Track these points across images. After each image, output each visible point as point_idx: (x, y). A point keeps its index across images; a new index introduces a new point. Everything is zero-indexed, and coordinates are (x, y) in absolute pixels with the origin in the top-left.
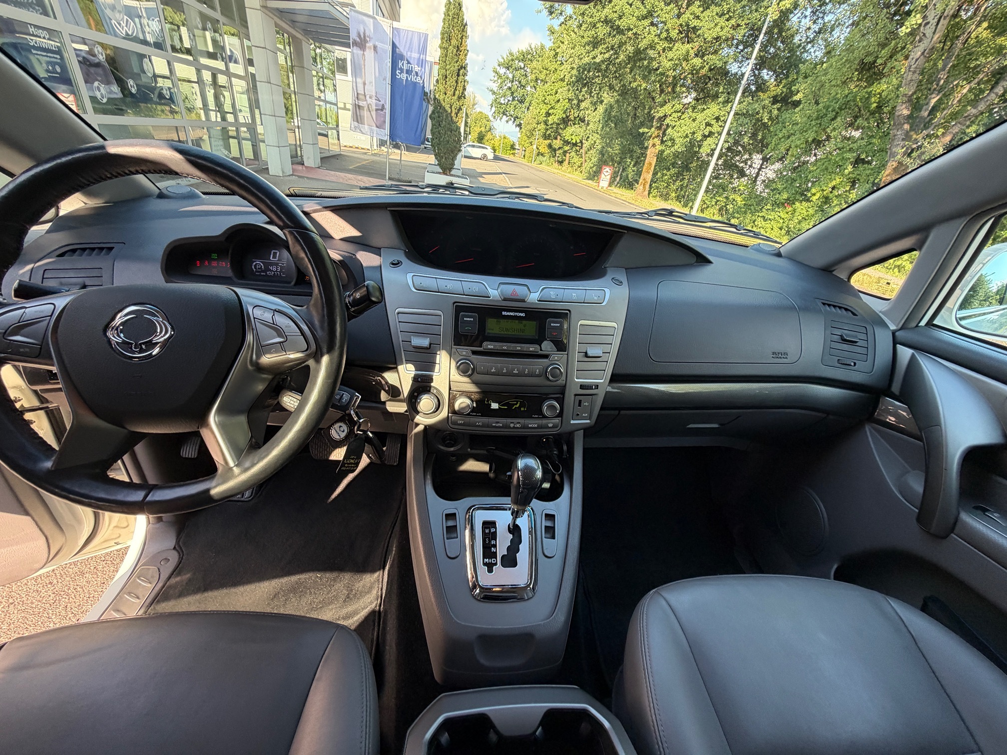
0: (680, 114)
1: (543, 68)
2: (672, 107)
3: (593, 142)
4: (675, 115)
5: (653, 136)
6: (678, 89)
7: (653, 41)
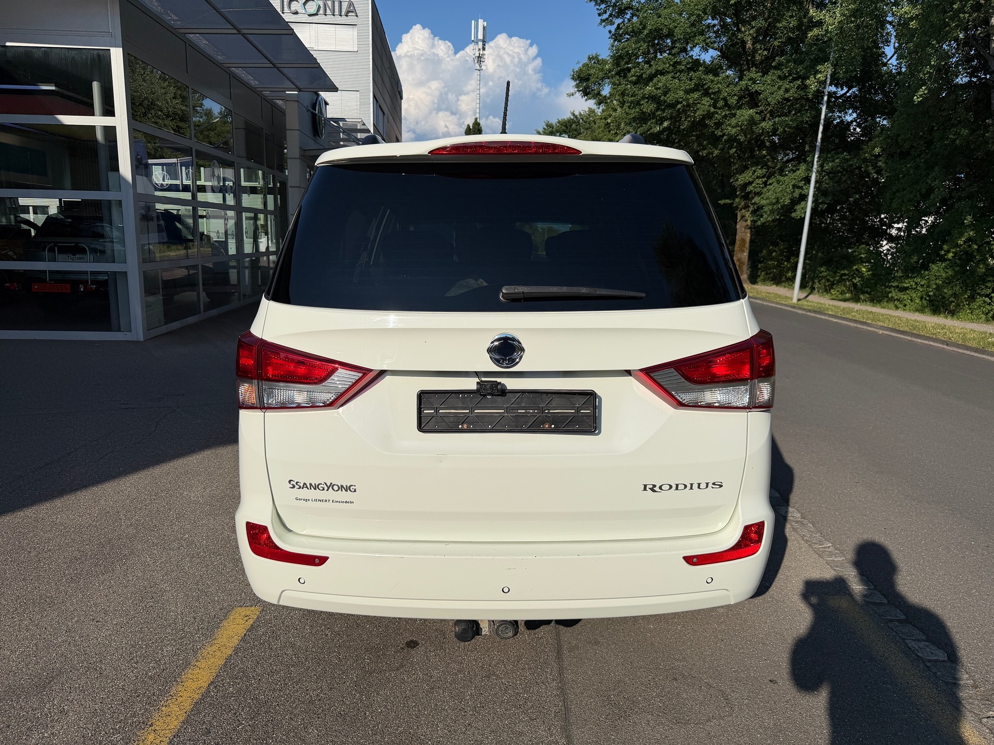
0: (764, 179)
2: (753, 174)
4: (760, 181)
5: (740, 207)
7: (709, 111)
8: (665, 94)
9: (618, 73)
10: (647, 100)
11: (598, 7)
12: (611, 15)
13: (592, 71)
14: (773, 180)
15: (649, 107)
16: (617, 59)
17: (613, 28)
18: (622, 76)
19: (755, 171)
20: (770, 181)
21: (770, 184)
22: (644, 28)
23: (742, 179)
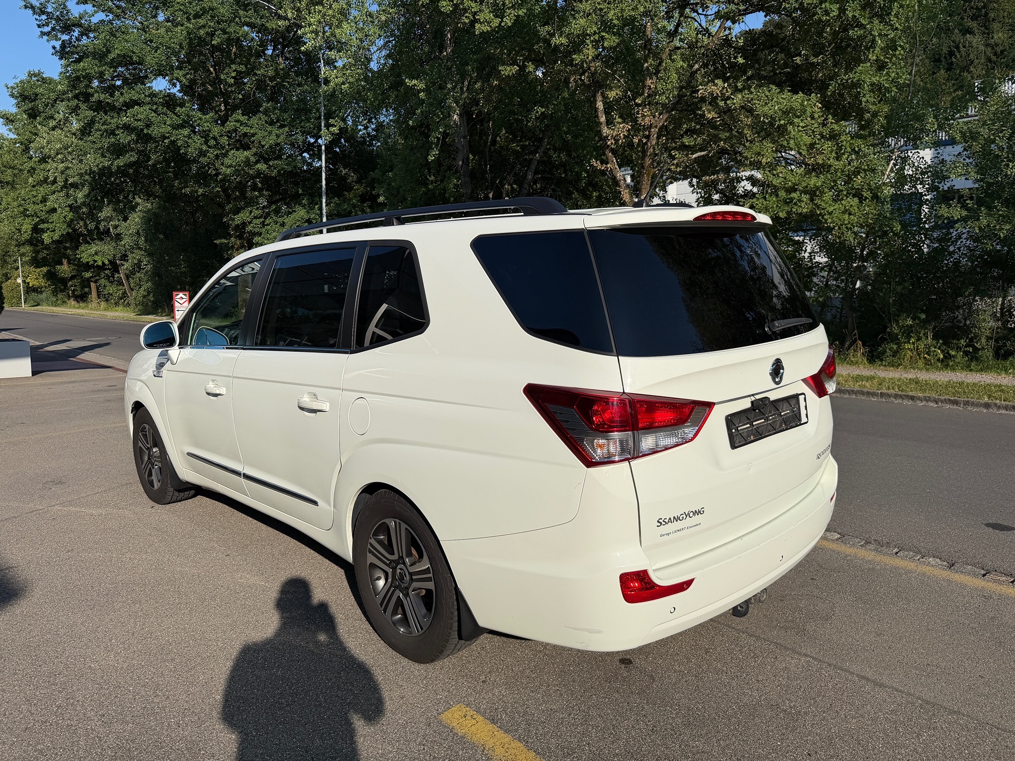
0: (262, 220)
1: (5, 167)
2: (250, 214)
3: (136, 262)
4: (258, 221)
5: (236, 246)
6: (249, 194)
8: (148, 126)
9: (76, 97)
10: (122, 131)
11: (37, 17)
12: (53, 29)
13: (40, 90)
14: (270, 221)
15: (124, 138)
16: (74, 81)
17: (58, 44)
18: (81, 101)
19: (251, 212)
20: (267, 222)
21: (268, 225)
22: (109, 51)
23: (238, 219)
